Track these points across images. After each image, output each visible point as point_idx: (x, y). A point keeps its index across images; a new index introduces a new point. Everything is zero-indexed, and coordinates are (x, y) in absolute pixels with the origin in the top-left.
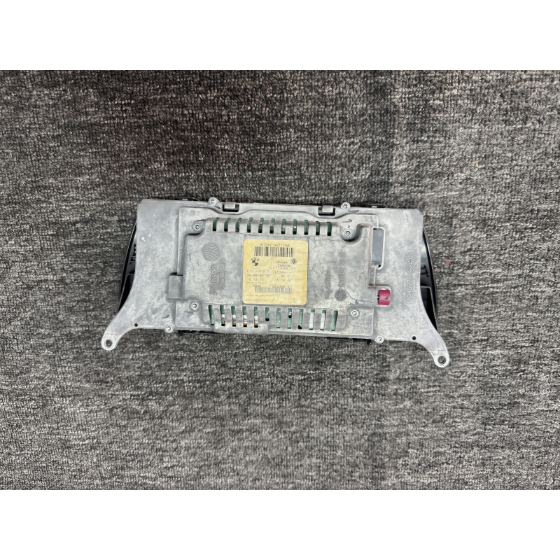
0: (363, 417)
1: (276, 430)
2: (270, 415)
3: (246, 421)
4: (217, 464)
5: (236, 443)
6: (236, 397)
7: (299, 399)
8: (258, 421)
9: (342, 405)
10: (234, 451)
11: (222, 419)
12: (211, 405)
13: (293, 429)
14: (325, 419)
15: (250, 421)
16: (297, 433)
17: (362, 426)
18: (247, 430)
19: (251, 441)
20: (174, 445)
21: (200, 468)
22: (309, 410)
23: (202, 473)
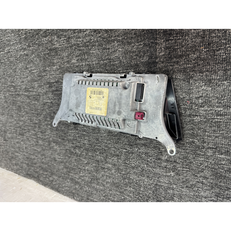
0: (152, 175)
1: (117, 171)
2: (114, 164)
3: (106, 165)
4: (97, 179)
5: (103, 173)
6: (103, 154)
7: (125, 160)
8: (110, 166)
9: (142, 167)
10: (103, 176)
11: (98, 161)
12: (95, 155)
13: (123, 172)
14: (135, 172)
15: (107, 165)
16: (125, 175)
17: (151, 179)
18: (107, 169)
19: (108, 173)
20: (84, 168)
21: (92, 179)
22: (129, 166)
23: (92, 182)
